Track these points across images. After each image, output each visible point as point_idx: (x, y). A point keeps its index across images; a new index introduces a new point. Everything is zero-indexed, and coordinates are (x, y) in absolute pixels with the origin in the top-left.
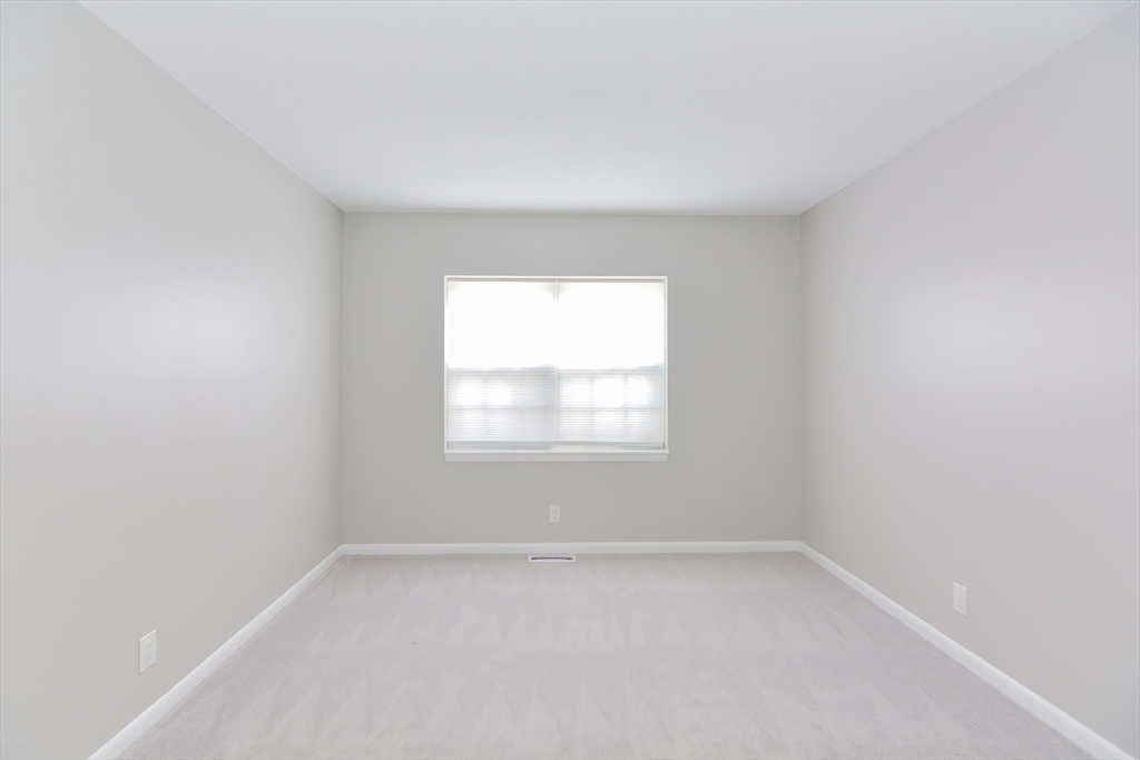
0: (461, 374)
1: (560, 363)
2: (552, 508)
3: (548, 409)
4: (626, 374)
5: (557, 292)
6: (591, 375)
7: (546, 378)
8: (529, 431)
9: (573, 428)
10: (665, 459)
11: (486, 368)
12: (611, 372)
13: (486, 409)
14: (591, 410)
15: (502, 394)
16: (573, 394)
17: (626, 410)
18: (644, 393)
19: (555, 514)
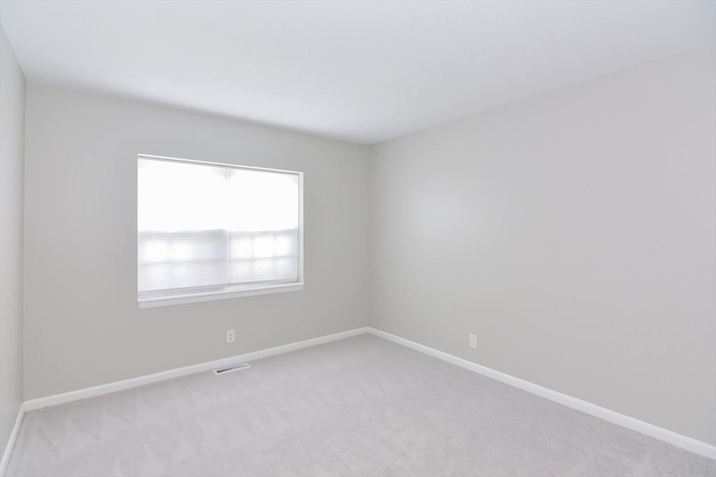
0: (150, 236)
1: (230, 228)
2: (228, 332)
3: (221, 260)
4: (275, 234)
5: (228, 176)
6: (251, 236)
7: (219, 238)
8: (206, 277)
9: (239, 272)
10: (302, 288)
11: (170, 230)
12: (265, 233)
13: (171, 263)
14: (252, 260)
15: (184, 251)
16: (239, 249)
17: (275, 258)
18: (285, 246)
19: (231, 335)
